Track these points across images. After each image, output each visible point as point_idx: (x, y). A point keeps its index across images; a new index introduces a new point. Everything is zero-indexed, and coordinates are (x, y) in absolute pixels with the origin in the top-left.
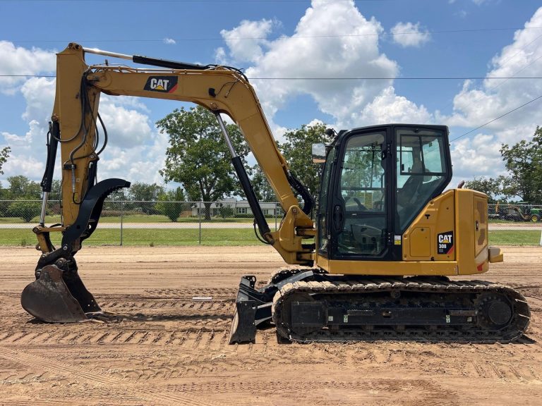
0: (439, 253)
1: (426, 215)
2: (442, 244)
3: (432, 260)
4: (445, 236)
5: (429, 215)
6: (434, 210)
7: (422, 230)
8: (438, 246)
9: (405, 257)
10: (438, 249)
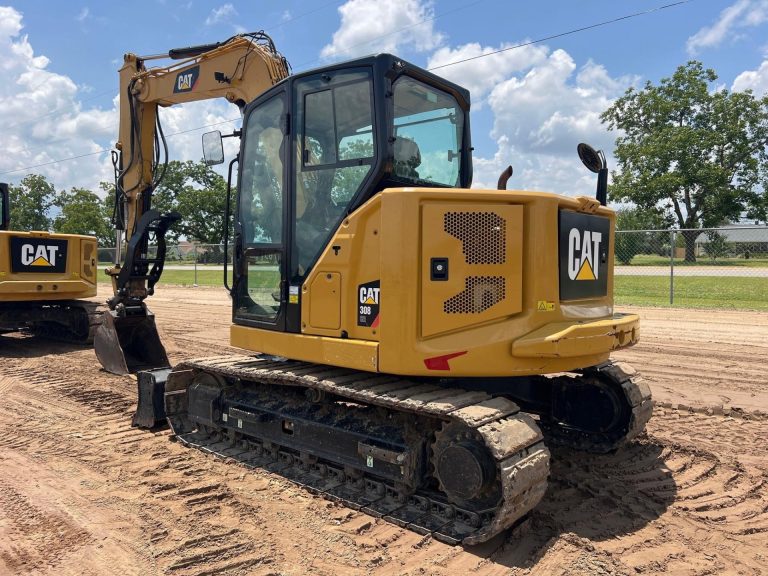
0: (360, 324)
1: (334, 248)
2: (364, 305)
3: (345, 336)
4: (370, 289)
5: (339, 248)
6: (347, 236)
7: (329, 277)
8: (359, 310)
9: (305, 326)
10: (359, 315)
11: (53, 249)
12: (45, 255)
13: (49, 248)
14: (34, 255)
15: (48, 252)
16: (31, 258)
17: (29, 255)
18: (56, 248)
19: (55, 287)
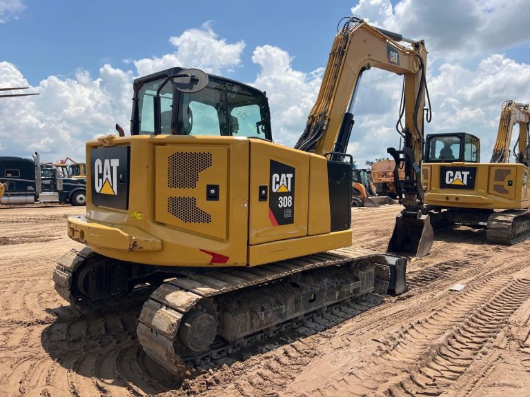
11: (466, 174)
12: (461, 178)
13: (463, 173)
14: (453, 178)
15: (462, 176)
16: (451, 180)
17: (450, 177)
18: (468, 173)
19: (457, 198)
